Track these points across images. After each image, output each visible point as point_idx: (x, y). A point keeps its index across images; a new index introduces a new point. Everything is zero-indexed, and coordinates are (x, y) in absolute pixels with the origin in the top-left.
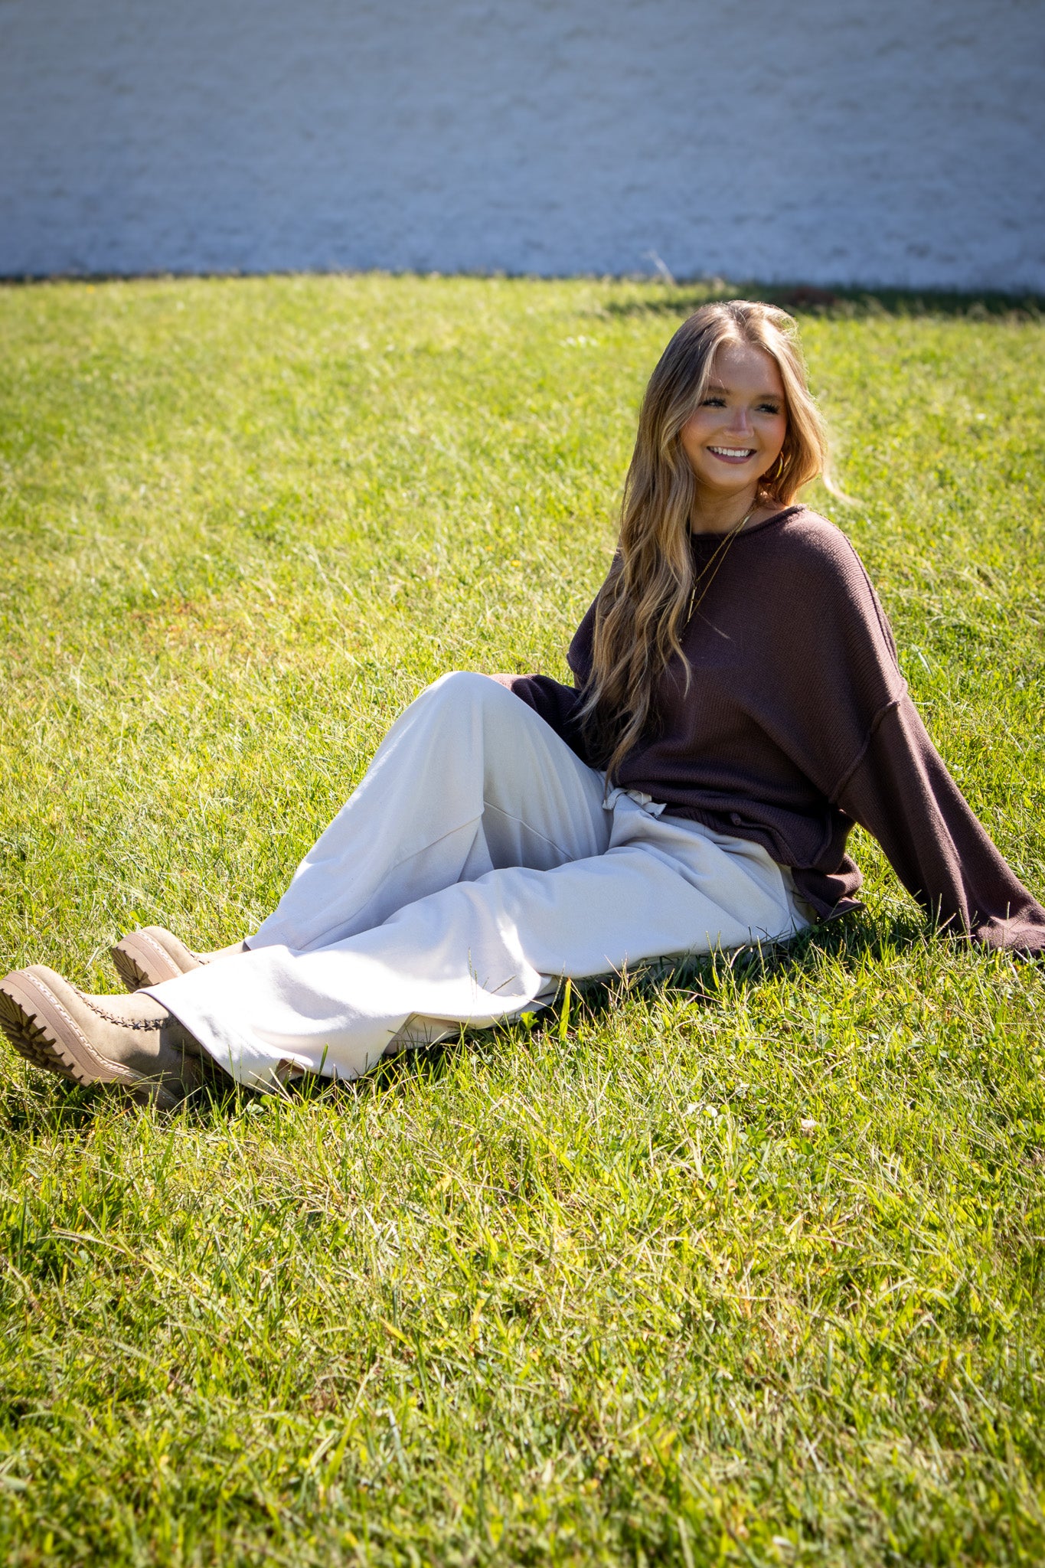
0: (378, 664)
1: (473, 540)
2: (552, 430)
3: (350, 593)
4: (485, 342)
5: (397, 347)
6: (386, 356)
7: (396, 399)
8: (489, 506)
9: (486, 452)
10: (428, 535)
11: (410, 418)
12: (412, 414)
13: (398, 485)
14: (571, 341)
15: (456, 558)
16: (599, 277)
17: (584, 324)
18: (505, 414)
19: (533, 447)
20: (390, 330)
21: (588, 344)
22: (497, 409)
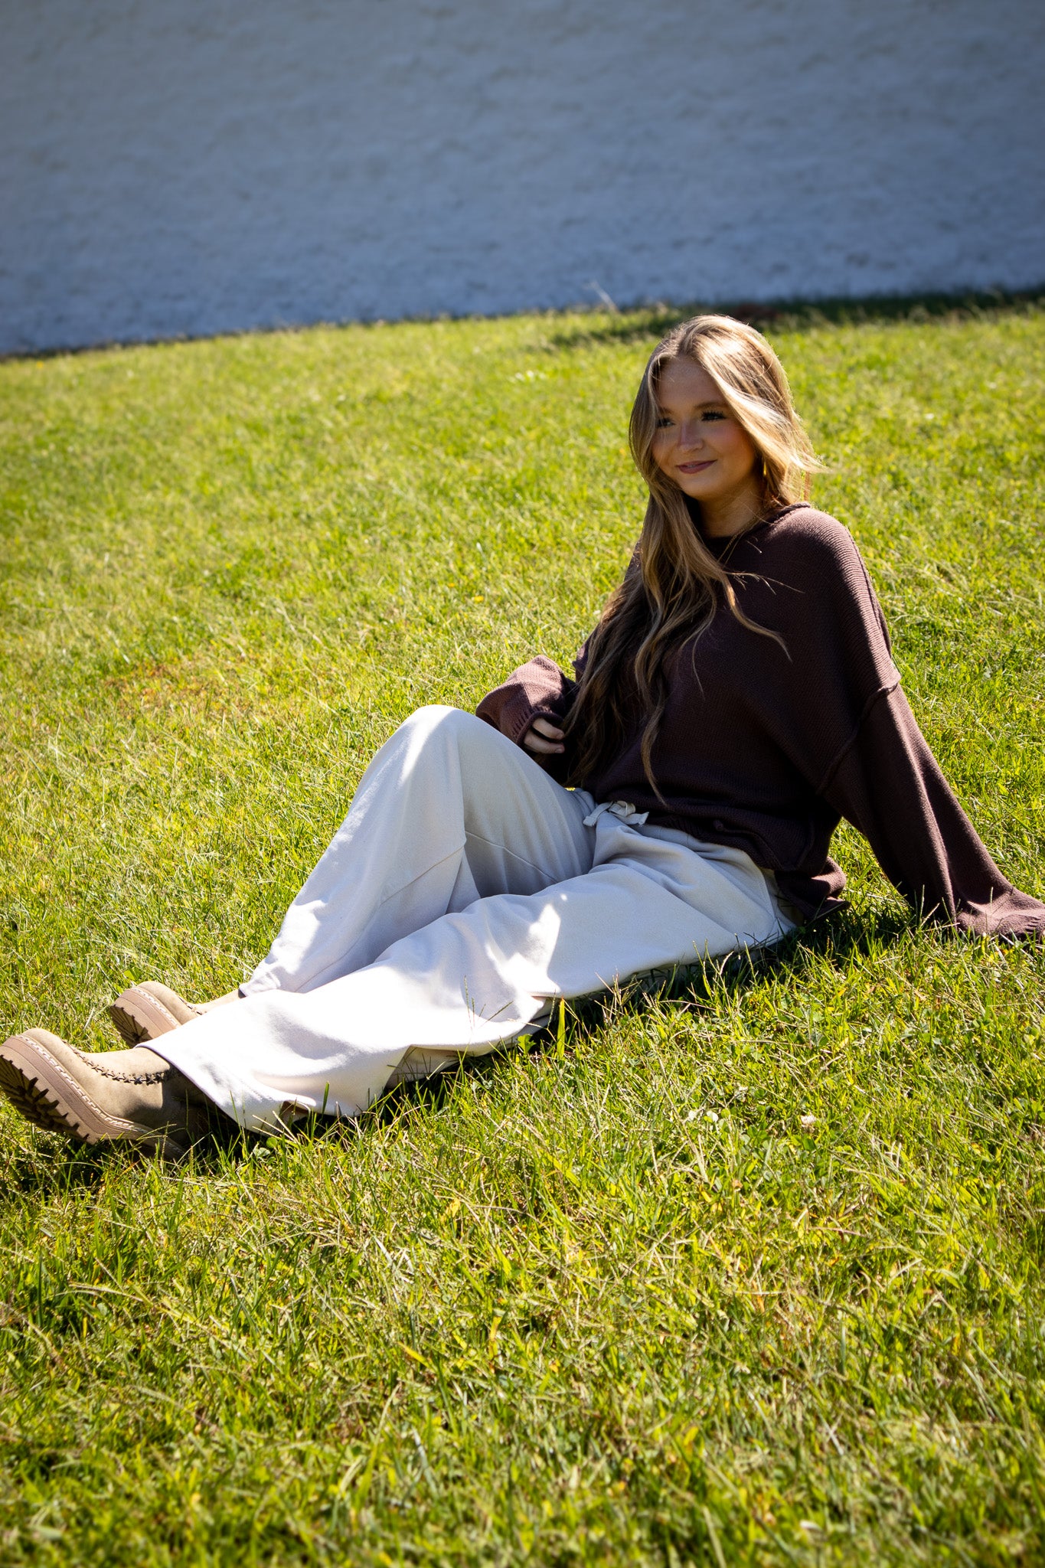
0: (352, 710)
1: (437, 579)
2: (507, 465)
3: (320, 642)
4: (435, 385)
5: (347, 397)
6: (338, 406)
7: (351, 448)
8: (450, 546)
9: (444, 492)
10: (393, 579)
11: (367, 465)
12: (368, 461)
13: (359, 532)
14: (519, 376)
15: (422, 599)
16: (543, 311)
17: (531, 359)
18: (461, 453)
19: (490, 484)
20: (340, 380)
21: (537, 378)
22: (451, 449)
